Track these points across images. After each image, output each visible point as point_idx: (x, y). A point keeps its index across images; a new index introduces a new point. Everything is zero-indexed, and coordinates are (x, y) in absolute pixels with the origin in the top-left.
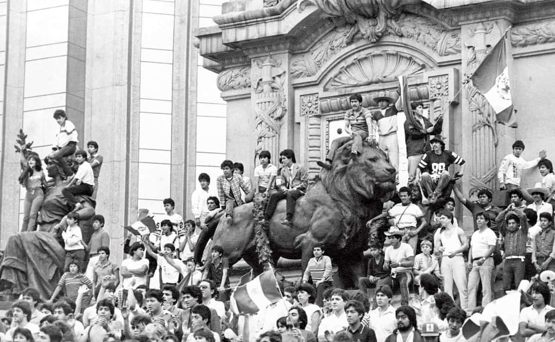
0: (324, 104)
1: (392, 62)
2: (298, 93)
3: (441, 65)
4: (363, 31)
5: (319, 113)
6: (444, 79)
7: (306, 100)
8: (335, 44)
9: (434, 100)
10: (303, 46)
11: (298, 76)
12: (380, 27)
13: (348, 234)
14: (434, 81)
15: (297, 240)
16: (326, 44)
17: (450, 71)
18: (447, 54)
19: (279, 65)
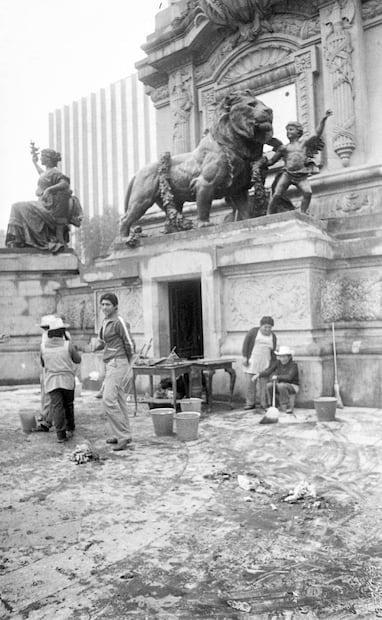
0: (218, 94)
1: (266, 55)
2: (200, 90)
3: (304, 47)
4: (243, 34)
5: (214, 101)
6: (307, 55)
7: (205, 94)
8: (224, 50)
9: (299, 74)
10: (202, 57)
11: (200, 79)
12: (256, 27)
13: (234, 173)
14: (299, 59)
15: (191, 183)
16: (218, 52)
17: (312, 48)
18: (309, 36)
19: (187, 74)
